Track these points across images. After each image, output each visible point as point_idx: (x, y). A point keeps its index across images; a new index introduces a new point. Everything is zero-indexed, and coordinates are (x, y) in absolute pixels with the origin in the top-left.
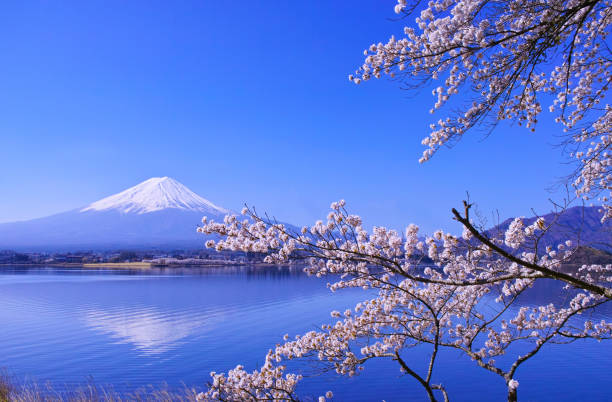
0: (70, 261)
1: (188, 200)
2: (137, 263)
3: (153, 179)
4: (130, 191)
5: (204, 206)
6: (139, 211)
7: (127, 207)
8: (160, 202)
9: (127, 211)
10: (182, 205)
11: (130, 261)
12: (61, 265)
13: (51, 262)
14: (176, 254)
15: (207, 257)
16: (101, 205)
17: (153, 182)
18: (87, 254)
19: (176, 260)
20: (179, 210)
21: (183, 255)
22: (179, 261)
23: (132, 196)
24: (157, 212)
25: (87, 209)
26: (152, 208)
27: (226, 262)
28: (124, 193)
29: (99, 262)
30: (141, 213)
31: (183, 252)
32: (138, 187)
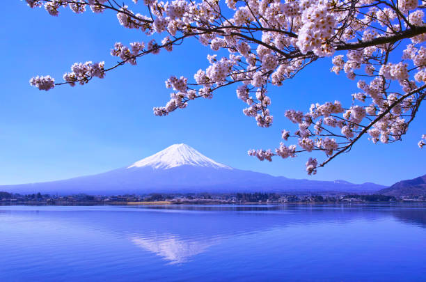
0: (120, 200)
1: (198, 158)
2: (162, 202)
3: (174, 145)
4: (159, 153)
5: (208, 163)
6: (165, 167)
7: (158, 164)
8: (178, 160)
9: (158, 167)
10: (193, 162)
11: (158, 201)
12: (114, 203)
13: (108, 201)
14: (189, 196)
15: (210, 198)
16: (140, 164)
17: (174, 148)
18: (131, 196)
19: (188, 200)
20: (191, 165)
21: (194, 197)
22: (190, 200)
23: (161, 157)
24: (177, 167)
25: (131, 167)
26: (173, 165)
27: (222, 201)
28: (155, 155)
29: (137, 201)
30: (167, 168)
31: (193, 194)
32: (164, 151)
